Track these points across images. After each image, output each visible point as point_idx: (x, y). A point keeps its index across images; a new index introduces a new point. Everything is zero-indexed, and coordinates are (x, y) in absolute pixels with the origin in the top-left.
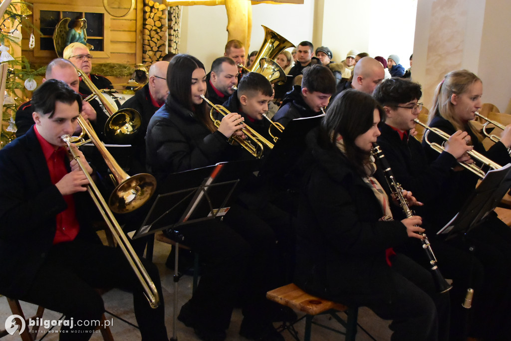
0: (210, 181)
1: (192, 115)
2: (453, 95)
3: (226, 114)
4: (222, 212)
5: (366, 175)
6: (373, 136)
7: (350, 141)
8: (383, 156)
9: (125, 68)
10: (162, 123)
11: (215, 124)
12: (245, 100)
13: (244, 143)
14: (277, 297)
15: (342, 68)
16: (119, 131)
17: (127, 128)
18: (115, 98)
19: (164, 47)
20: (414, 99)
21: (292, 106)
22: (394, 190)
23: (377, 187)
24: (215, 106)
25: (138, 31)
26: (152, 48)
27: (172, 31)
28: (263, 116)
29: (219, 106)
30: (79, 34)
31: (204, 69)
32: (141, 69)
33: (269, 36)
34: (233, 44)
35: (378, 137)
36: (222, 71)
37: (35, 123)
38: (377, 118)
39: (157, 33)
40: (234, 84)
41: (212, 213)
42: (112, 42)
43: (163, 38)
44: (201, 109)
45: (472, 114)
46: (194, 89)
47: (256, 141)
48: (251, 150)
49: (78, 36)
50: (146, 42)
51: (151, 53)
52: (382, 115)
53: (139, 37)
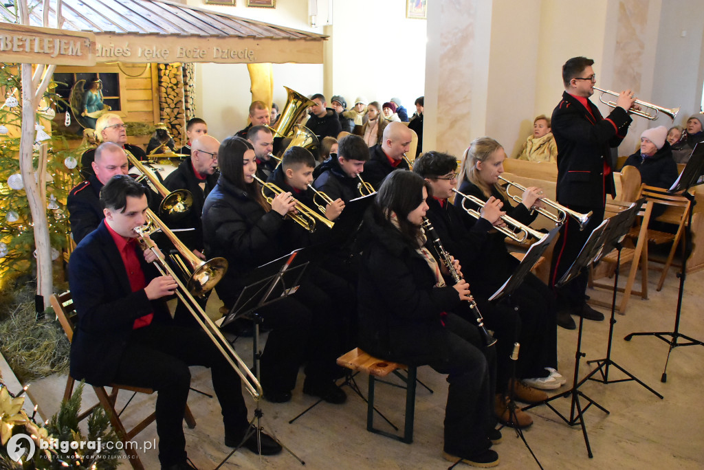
0: (286, 267)
1: (245, 194)
2: (478, 162)
3: (280, 193)
4: (293, 291)
5: (419, 247)
6: (423, 210)
7: (403, 217)
8: (432, 228)
9: (144, 126)
10: (219, 204)
11: (267, 201)
12: (291, 173)
13: (297, 218)
14: (347, 363)
15: (355, 115)
16: (172, 210)
17: (179, 207)
18: (155, 169)
19: (180, 103)
20: (451, 171)
21: (331, 173)
22: (444, 258)
23: (429, 257)
24: (266, 184)
25: (154, 89)
26: (169, 105)
27: (188, 87)
28: (309, 188)
29: (270, 183)
30: (96, 96)
31: (253, 149)
32: (162, 128)
33: (292, 97)
34: (257, 106)
35: (427, 212)
36: (258, 139)
37: (105, 217)
38: (425, 195)
39: (174, 90)
40: (269, 151)
41: (285, 293)
42: (129, 101)
43: (179, 95)
44: (253, 187)
45: (496, 178)
46: (246, 169)
47: (308, 216)
48: (304, 224)
49: (94, 98)
50: (163, 100)
51: (168, 110)
52: (429, 189)
53: (156, 95)
